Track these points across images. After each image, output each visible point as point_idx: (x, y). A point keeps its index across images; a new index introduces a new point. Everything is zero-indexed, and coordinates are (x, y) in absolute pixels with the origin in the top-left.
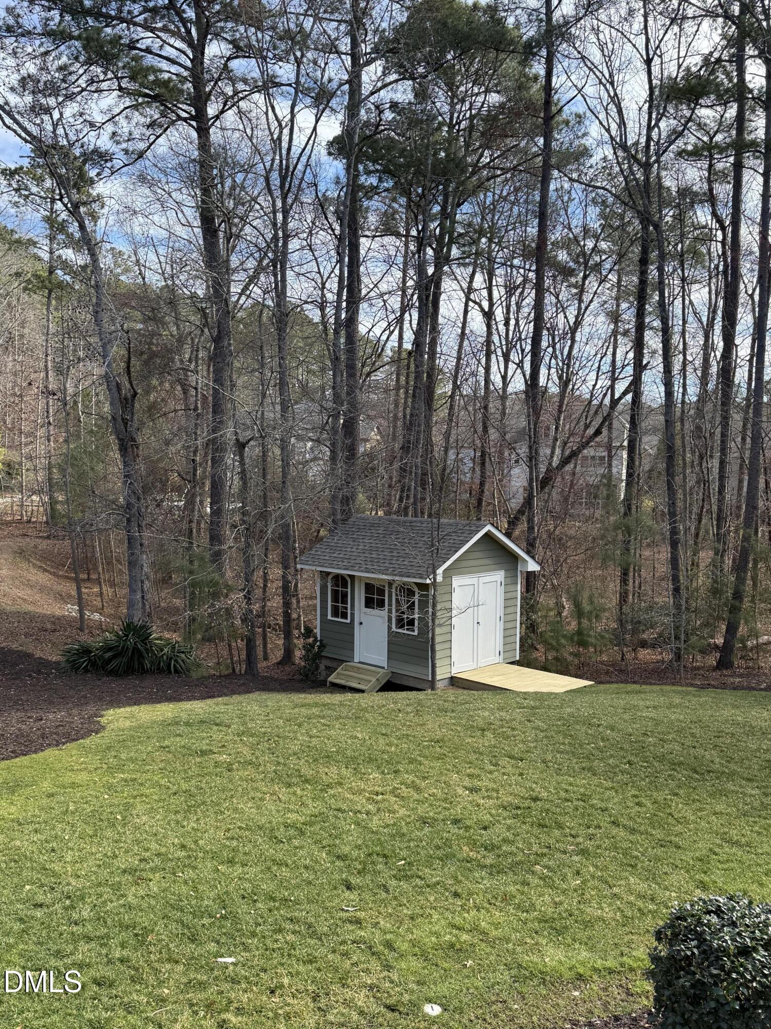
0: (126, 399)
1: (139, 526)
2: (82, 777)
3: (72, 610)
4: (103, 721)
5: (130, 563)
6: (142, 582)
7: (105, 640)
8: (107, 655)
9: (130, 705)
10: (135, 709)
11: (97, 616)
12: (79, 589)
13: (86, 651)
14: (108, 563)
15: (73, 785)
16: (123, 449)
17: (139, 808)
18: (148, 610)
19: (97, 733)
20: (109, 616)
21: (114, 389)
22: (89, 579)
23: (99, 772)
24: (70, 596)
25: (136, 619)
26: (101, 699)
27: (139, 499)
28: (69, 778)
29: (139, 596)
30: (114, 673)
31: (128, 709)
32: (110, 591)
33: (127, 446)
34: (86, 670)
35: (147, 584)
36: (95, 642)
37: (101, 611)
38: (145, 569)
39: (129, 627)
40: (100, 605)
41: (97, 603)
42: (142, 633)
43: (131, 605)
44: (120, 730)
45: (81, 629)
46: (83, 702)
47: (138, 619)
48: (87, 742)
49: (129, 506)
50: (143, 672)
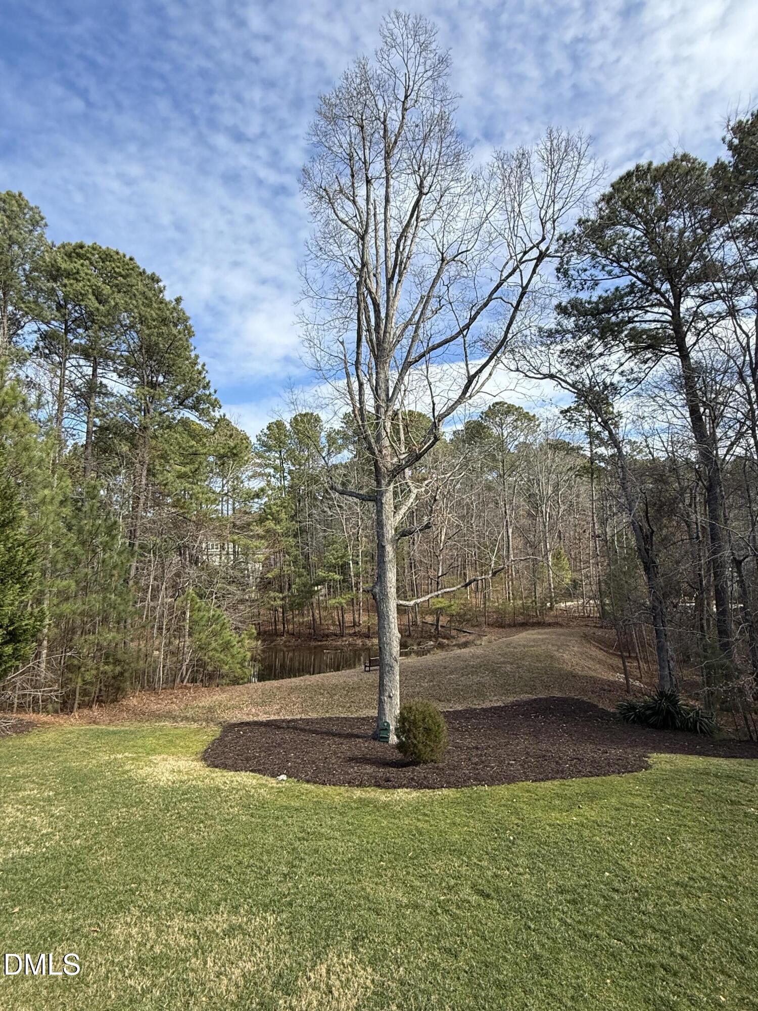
0: (647, 536)
1: (663, 622)
2: (638, 801)
3: (620, 677)
4: (650, 761)
5: (658, 648)
6: (669, 661)
7: (645, 702)
8: (648, 712)
9: (668, 753)
10: (672, 755)
11: (638, 683)
12: (624, 663)
13: (632, 708)
14: (642, 646)
15: (632, 805)
16: (647, 569)
17: (684, 835)
18: (674, 683)
19: (646, 770)
20: (646, 684)
21: (638, 530)
22: (630, 657)
23: (651, 799)
24: (618, 668)
25: (666, 688)
26: (646, 745)
27: (661, 603)
28: (629, 800)
29: (667, 672)
30: (654, 726)
31: (668, 756)
32: (645, 666)
33: (650, 567)
34: (634, 721)
35: (672, 664)
36: (639, 702)
37: (640, 679)
38: (670, 653)
39: (662, 694)
40: (639, 676)
41: (637, 673)
42: (672, 699)
43: (662, 678)
44: (662, 770)
45: (628, 691)
46: (634, 745)
47: (667, 688)
48: (639, 775)
49: (654, 608)
50: (675, 729)
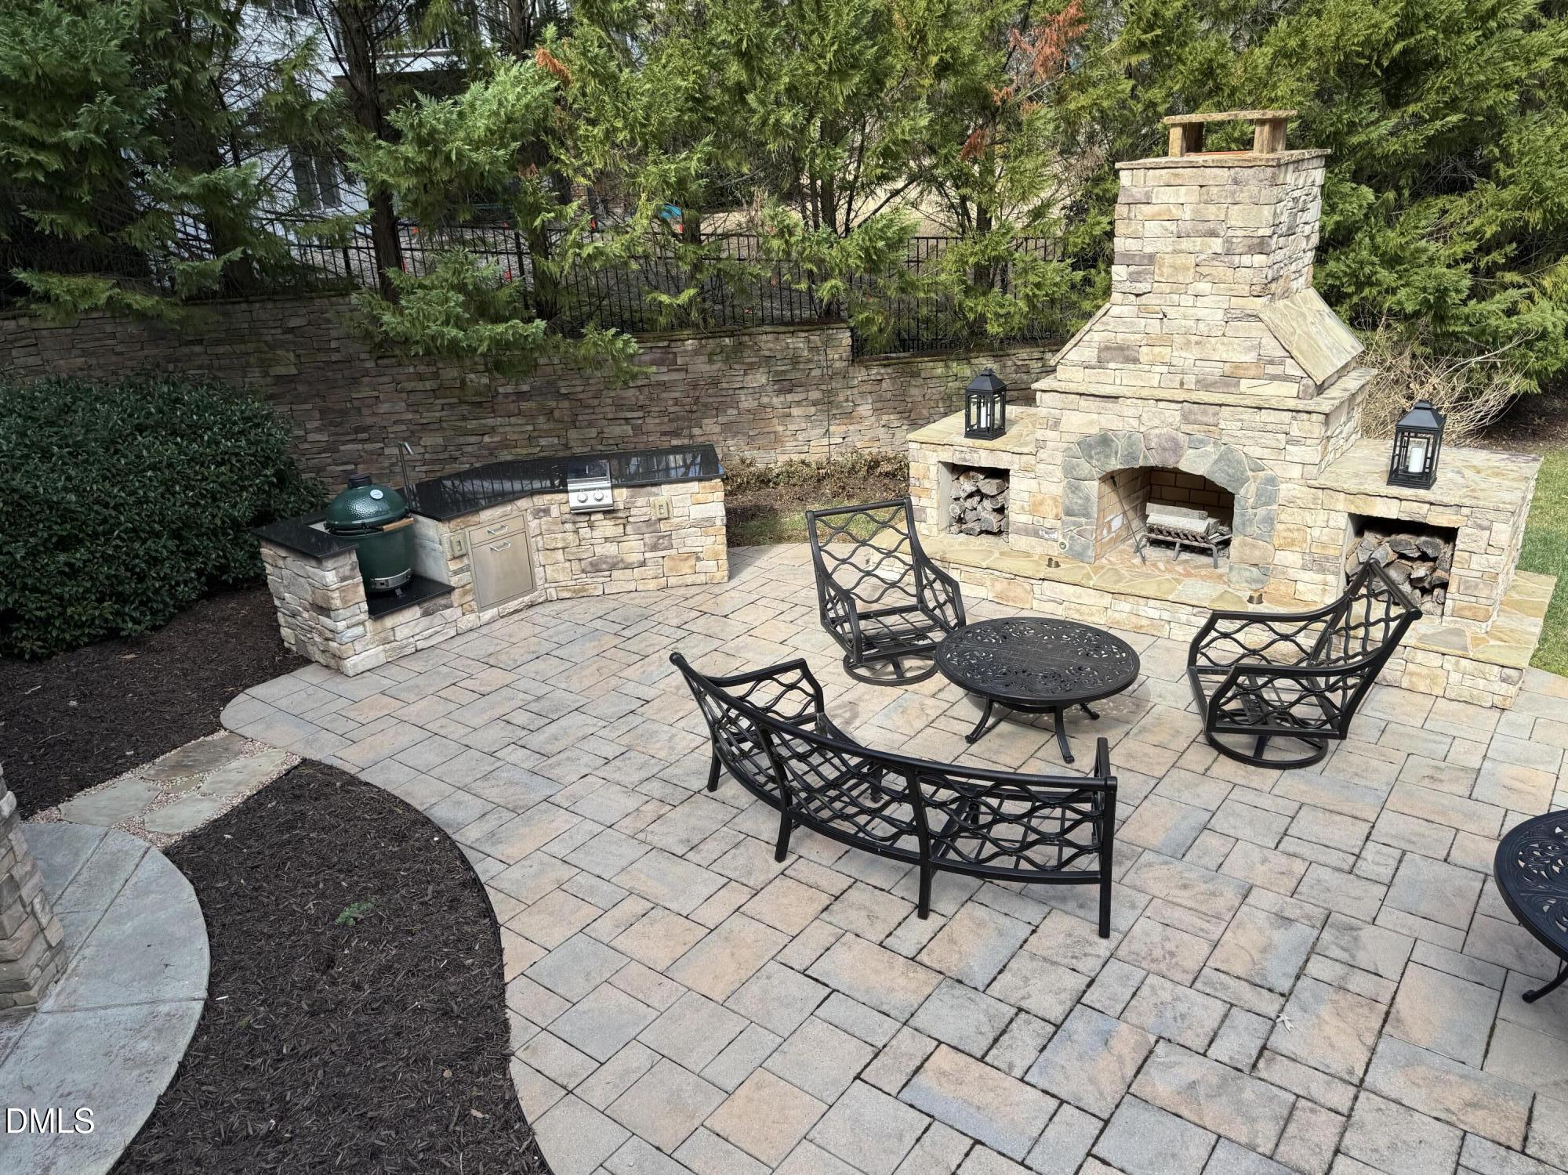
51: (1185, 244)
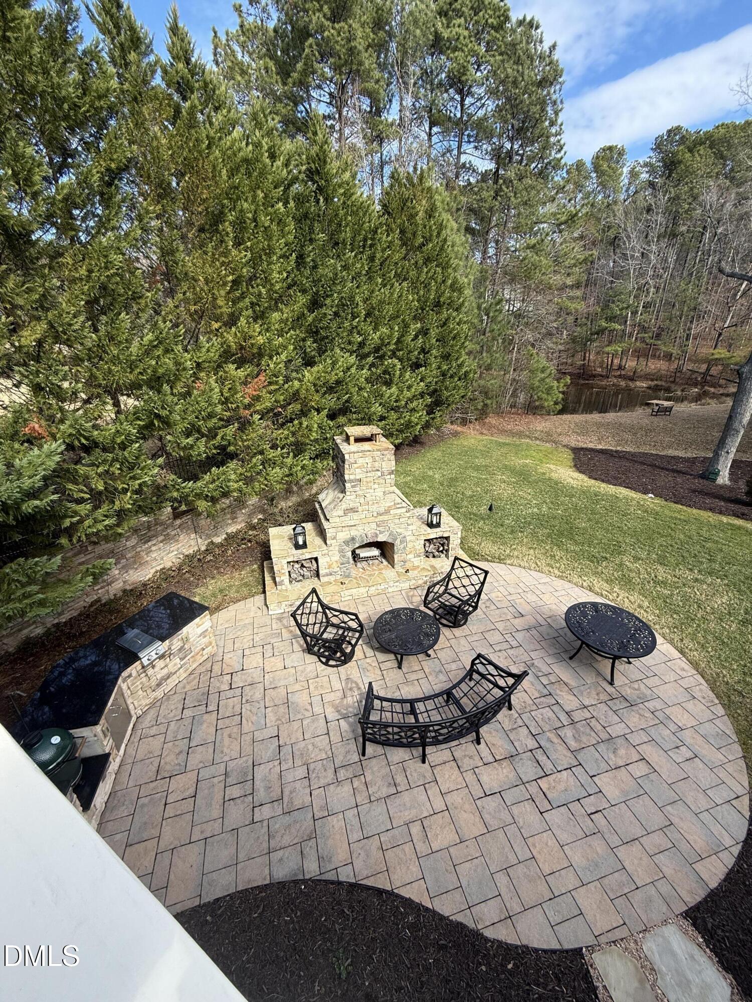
51: (369, 474)
